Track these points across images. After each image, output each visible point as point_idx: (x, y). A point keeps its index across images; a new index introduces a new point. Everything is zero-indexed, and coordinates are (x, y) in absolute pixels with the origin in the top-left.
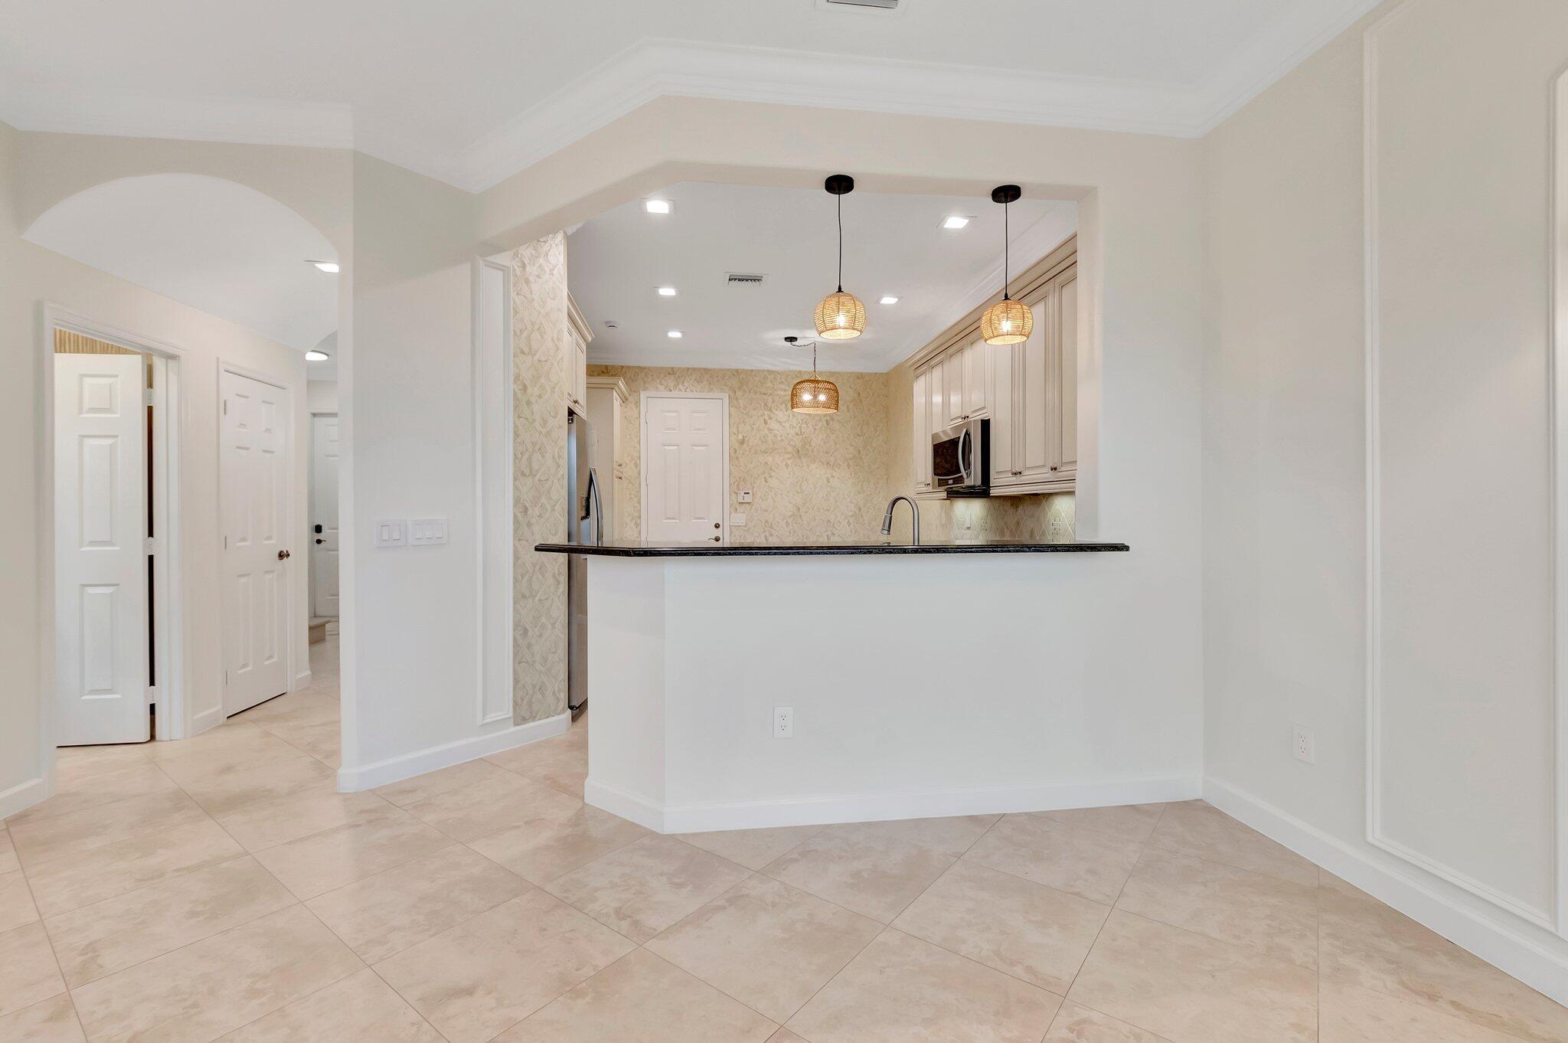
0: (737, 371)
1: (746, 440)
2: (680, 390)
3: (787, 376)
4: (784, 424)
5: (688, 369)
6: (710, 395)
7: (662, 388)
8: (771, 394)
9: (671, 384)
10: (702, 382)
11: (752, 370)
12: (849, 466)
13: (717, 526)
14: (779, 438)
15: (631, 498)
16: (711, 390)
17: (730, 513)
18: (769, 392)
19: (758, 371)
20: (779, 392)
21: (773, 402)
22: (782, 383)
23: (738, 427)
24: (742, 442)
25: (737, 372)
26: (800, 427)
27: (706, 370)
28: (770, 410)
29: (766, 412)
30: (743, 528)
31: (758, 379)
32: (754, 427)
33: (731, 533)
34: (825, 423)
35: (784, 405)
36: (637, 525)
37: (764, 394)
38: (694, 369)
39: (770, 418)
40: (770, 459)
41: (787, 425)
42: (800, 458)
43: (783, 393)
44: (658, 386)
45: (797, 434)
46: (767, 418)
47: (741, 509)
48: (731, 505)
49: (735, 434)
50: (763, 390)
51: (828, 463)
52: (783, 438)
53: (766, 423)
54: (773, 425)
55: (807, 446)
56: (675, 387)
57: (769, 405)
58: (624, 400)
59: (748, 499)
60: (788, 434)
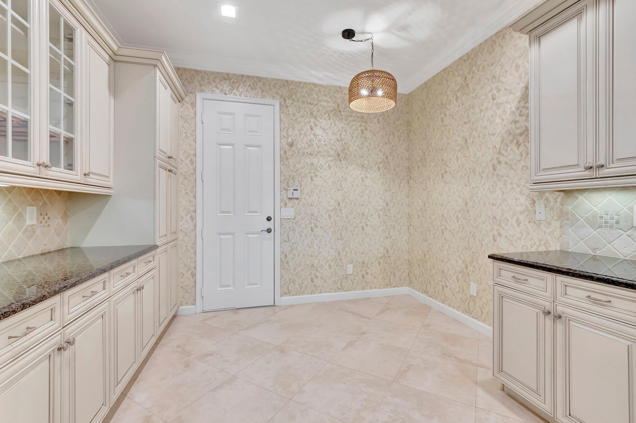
0: (287, 81)
1: (295, 142)
2: (235, 94)
3: (330, 90)
4: (327, 131)
5: (243, 76)
6: (263, 101)
7: (218, 91)
8: (316, 105)
9: (227, 88)
10: (256, 89)
11: (300, 82)
12: (379, 169)
13: (269, 219)
14: (323, 143)
15: (187, 193)
16: (263, 97)
17: (281, 207)
18: (315, 102)
19: (305, 83)
20: (323, 103)
21: (318, 111)
22: (325, 95)
23: (287, 131)
24: (291, 145)
25: (286, 83)
26: (340, 135)
27: (259, 79)
28: (316, 118)
29: (312, 120)
30: (292, 220)
31: (305, 90)
32: (302, 132)
33: (282, 224)
34: (360, 132)
35: (327, 115)
36: (193, 218)
37: (310, 104)
38: (248, 77)
39: (316, 125)
40: (316, 160)
41: (330, 132)
42: (340, 160)
43: (326, 104)
44: (214, 89)
45: (338, 140)
46: (313, 125)
47: (290, 204)
48: (282, 200)
49: (285, 137)
50: (309, 101)
51: (363, 166)
52: (326, 143)
53: (312, 129)
54: (318, 132)
55: (346, 151)
56: (231, 91)
57: (315, 113)
58: (180, 100)
59: (297, 194)
60: (330, 140)
